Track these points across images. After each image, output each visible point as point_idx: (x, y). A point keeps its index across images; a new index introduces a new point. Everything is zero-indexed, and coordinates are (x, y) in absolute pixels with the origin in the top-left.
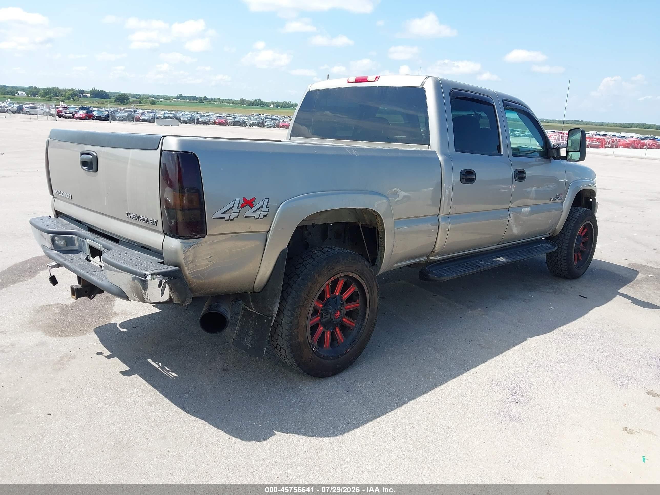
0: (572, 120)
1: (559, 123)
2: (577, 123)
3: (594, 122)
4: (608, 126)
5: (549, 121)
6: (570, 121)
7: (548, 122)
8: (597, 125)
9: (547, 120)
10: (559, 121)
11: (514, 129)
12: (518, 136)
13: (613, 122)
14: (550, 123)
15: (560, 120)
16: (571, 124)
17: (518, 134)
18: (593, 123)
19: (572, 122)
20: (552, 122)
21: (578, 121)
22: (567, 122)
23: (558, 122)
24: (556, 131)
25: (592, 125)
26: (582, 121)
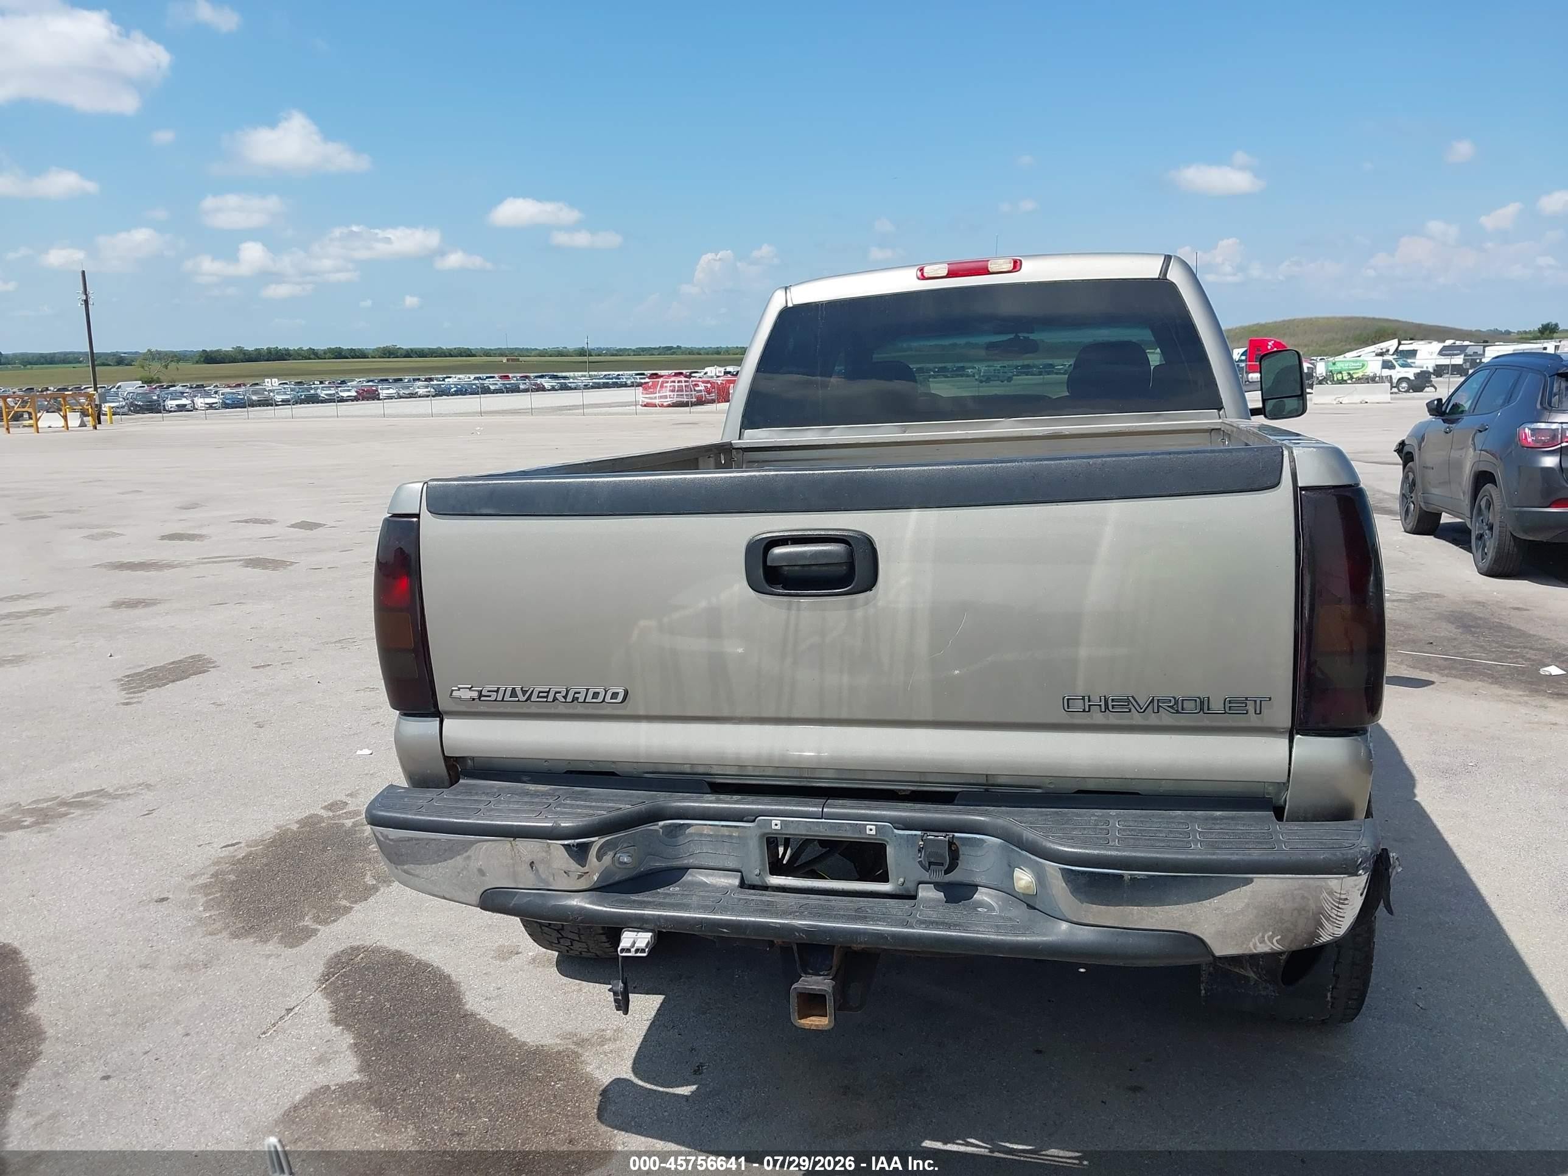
0: (658, 346)
1: (634, 355)
2: (669, 352)
3: (701, 347)
4: (729, 354)
5: (615, 352)
6: (654, 349)
7: (613, 355)
8: (708, 354)
9: (607, 349)
10: (634, 351)
11: (559, 374)
12: (575, 389)
13: (735, 346)
14: (616, 355)
15: (634, 348)
16: (659, 355)
17: (573, 385)
18: (700, 349)
19: (661, 350)
20: (621, 353)
21: (670, 348)
22: (650, 352)
23: (632, 354)
24: (645, 372)
25: (700, 354)
26: (679, 347)
